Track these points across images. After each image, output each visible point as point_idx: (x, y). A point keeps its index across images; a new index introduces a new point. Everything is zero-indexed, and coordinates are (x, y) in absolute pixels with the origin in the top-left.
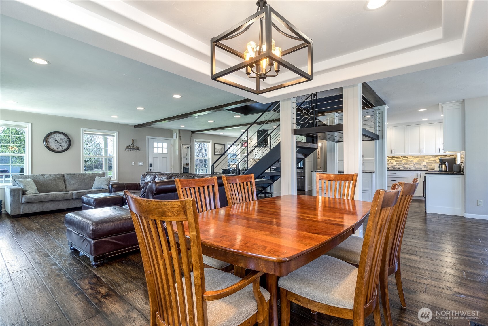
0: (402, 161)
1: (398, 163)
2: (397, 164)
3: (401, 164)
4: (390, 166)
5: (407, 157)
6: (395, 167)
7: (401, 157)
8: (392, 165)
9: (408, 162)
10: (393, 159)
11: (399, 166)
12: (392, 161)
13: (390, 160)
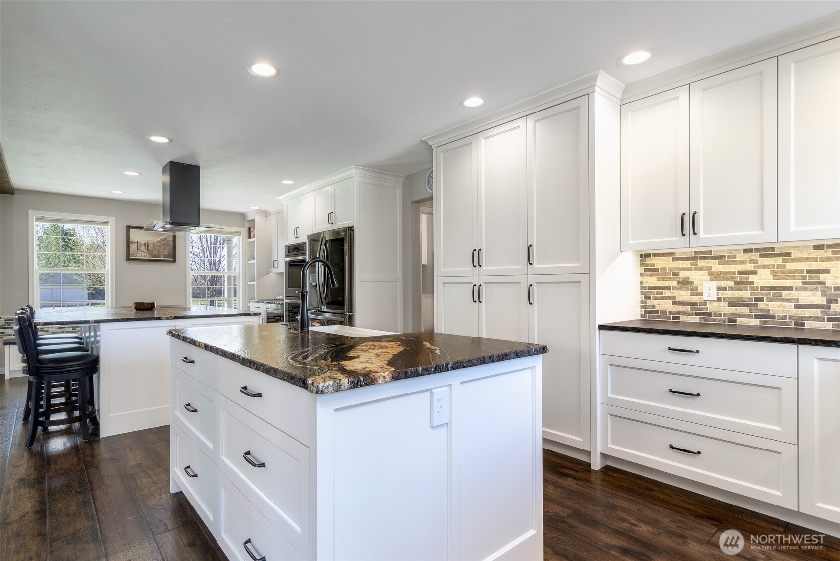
0: (751, 277)
1: (725, 289)
2: (721, 294)
3: (746, 294)
4: (681, 303)
5: (780, 255)
6: (712, 308)
7: (747, 256)
8: (695, 299)
9: (787, 283)
10: (701, 269)
11: (730, 305)
12: (696, 276)
13: (682, 274)
